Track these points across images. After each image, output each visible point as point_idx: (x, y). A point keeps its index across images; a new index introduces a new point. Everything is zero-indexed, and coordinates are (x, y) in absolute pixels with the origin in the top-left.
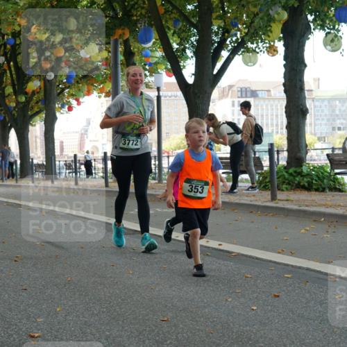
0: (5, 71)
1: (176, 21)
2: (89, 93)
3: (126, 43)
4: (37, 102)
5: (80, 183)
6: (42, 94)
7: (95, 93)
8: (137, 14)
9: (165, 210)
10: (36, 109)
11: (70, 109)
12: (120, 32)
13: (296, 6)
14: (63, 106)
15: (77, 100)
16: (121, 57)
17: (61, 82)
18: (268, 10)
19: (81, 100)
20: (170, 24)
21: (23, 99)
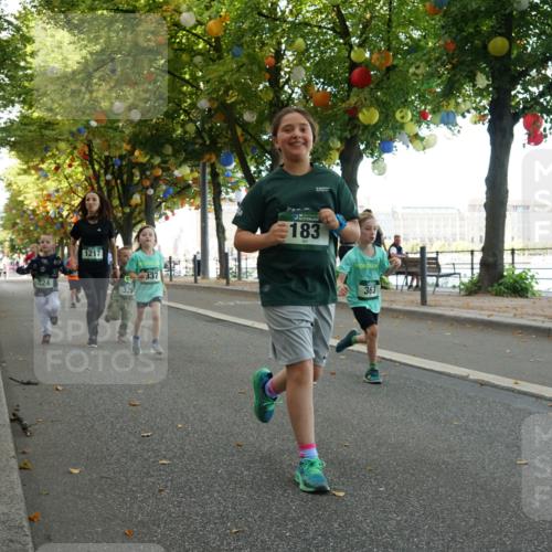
0: (113, 187)
1: (253, 149)
2: (182, 206)
3: (213, 166)
4: (139, 213)
5: (174, 279)
6: (143, 207)
7: (187, 206)
8: (221, 142)
9: (243, 303)
10: (138, 219)
11: (167, 218)
12: (207, 157)
13: (349, 137)
14: (160, 217)
15: (172, 212)
16: (208, 177)
17: (159, 197)
18: (327, 140)
19: (176, 211)
20: (249, 150)
21: (128, 210)
